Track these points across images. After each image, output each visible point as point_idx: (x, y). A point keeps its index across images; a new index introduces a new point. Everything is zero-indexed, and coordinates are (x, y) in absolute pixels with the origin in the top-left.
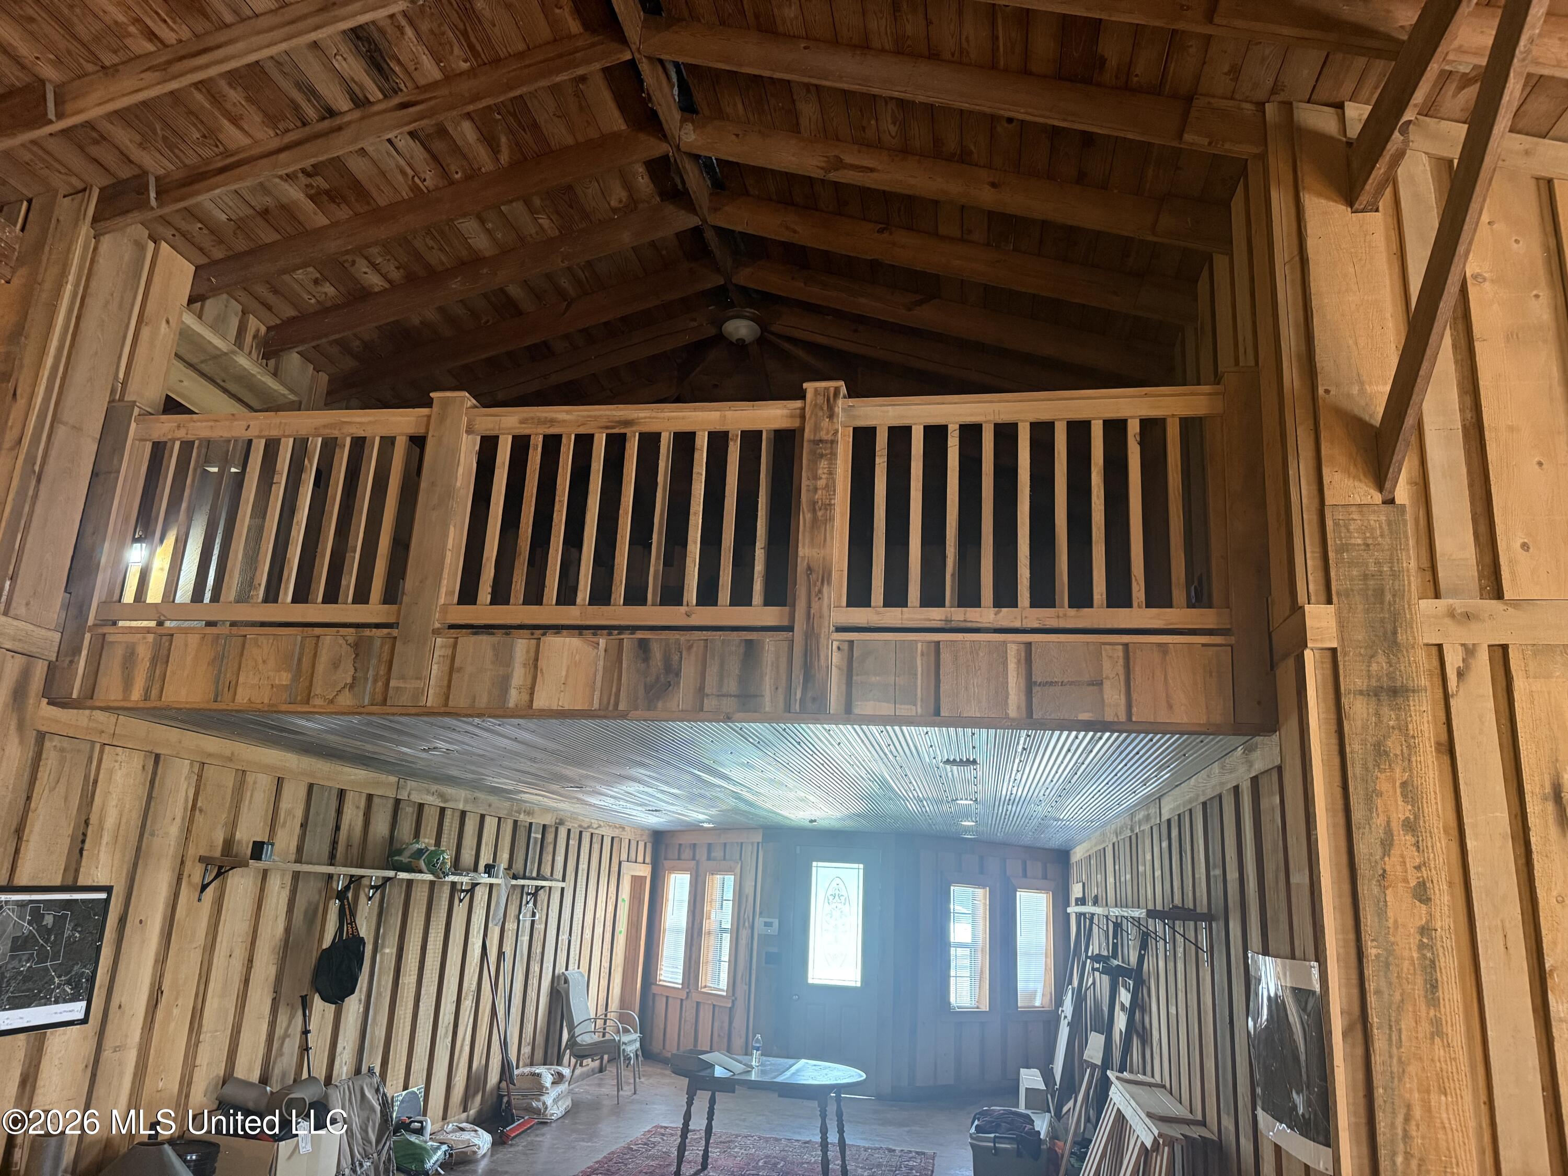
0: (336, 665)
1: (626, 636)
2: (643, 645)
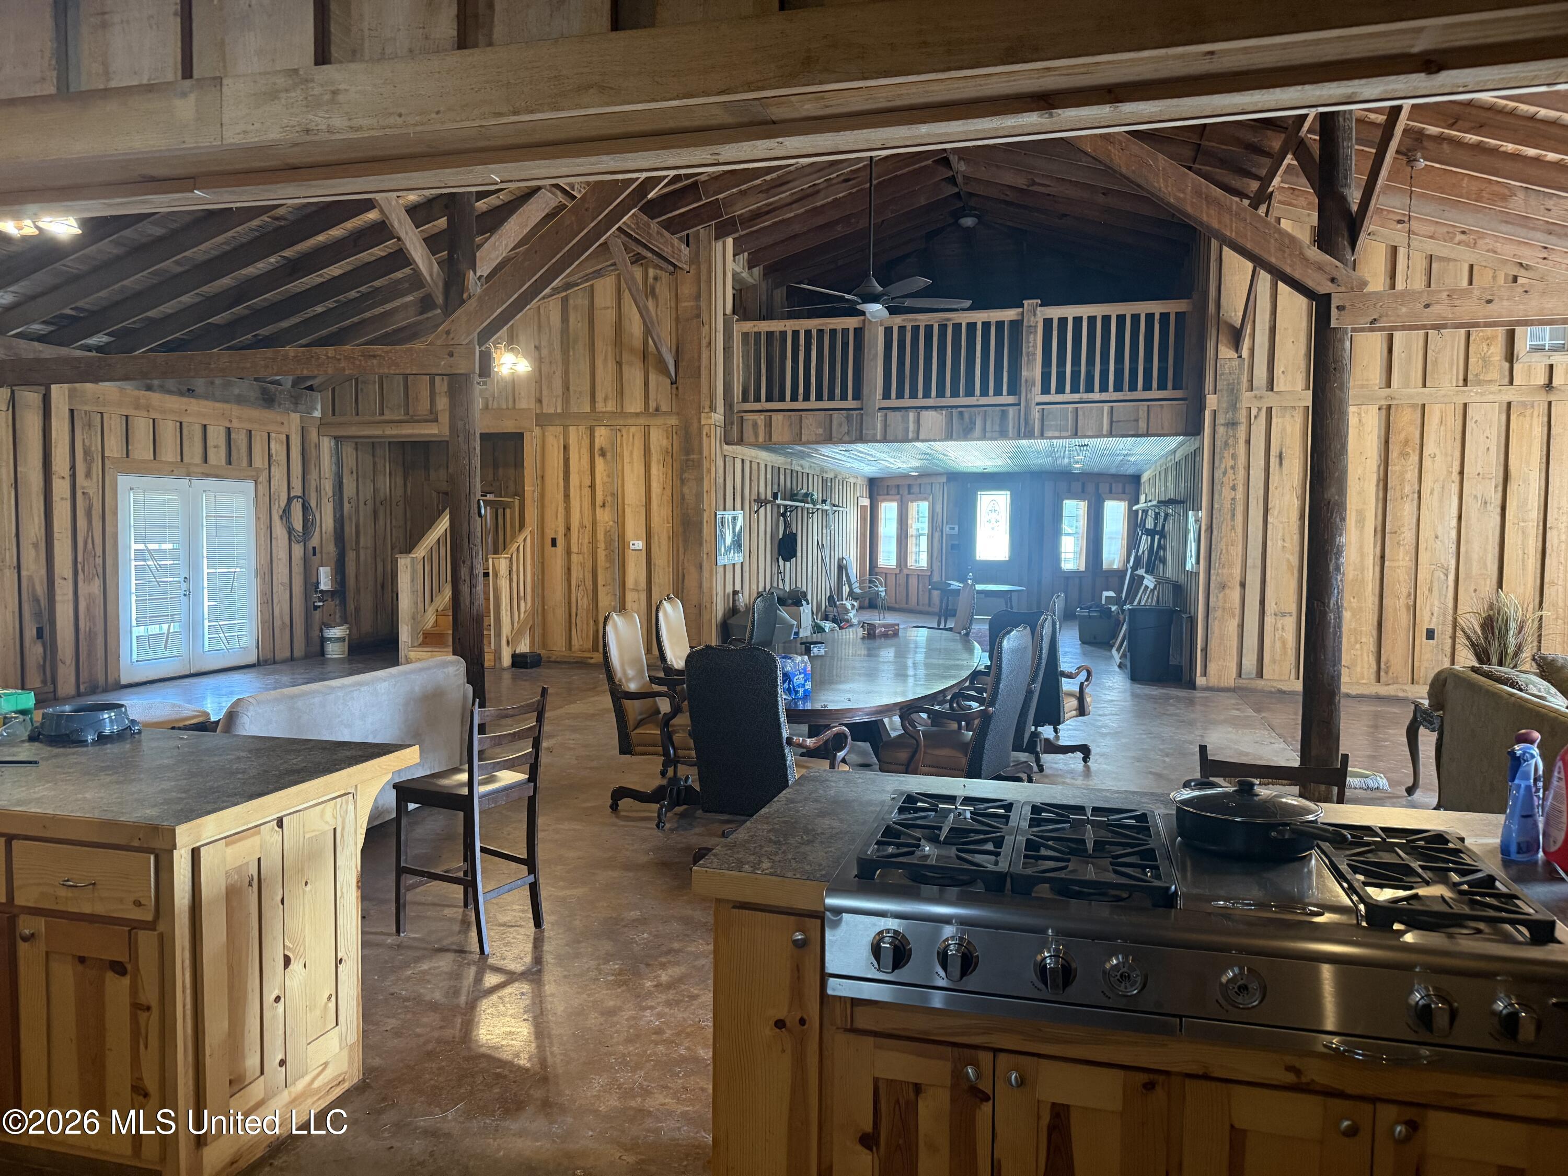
0: (840, 425)
1: (954, 410)
2: (961, 413)
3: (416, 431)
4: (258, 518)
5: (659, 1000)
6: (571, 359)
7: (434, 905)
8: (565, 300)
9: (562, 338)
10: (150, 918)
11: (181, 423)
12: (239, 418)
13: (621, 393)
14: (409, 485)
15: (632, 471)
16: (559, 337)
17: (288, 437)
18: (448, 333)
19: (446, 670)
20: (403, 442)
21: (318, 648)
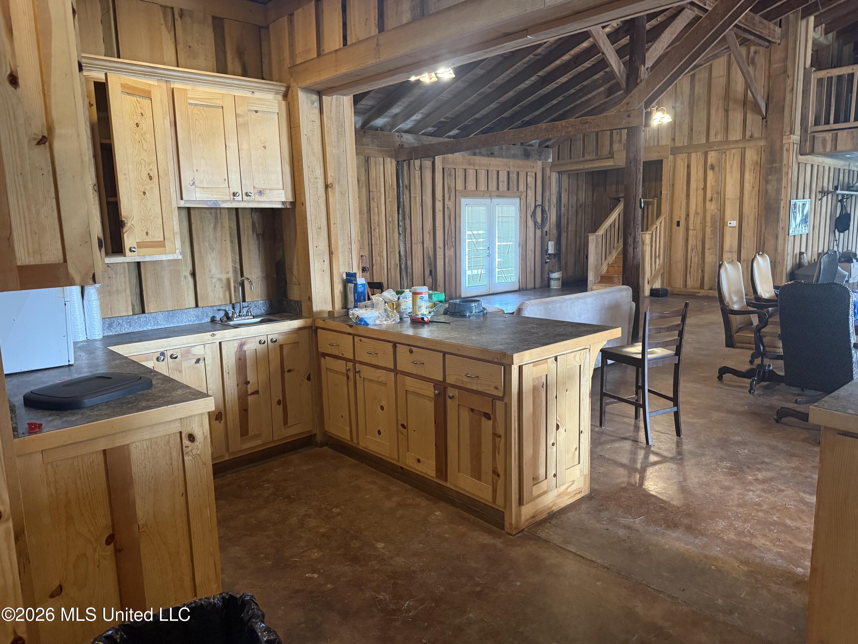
3: (602, 165)
4: (521, 217)
5: (758, 488)
6: (695, 112)
7: (619, 415)
8: (693, 76)
9: (690, 100)
10: (501, 395)
11: (488, 171)
12: (513, 166)
13: (727, 129)
14: (595, 196)
15: (732, 177)
16: (688, 100)
17: (536, 174)
18: (628, 104)
19: (621, 293)
20: (593, 172)
21: (547, 283)
